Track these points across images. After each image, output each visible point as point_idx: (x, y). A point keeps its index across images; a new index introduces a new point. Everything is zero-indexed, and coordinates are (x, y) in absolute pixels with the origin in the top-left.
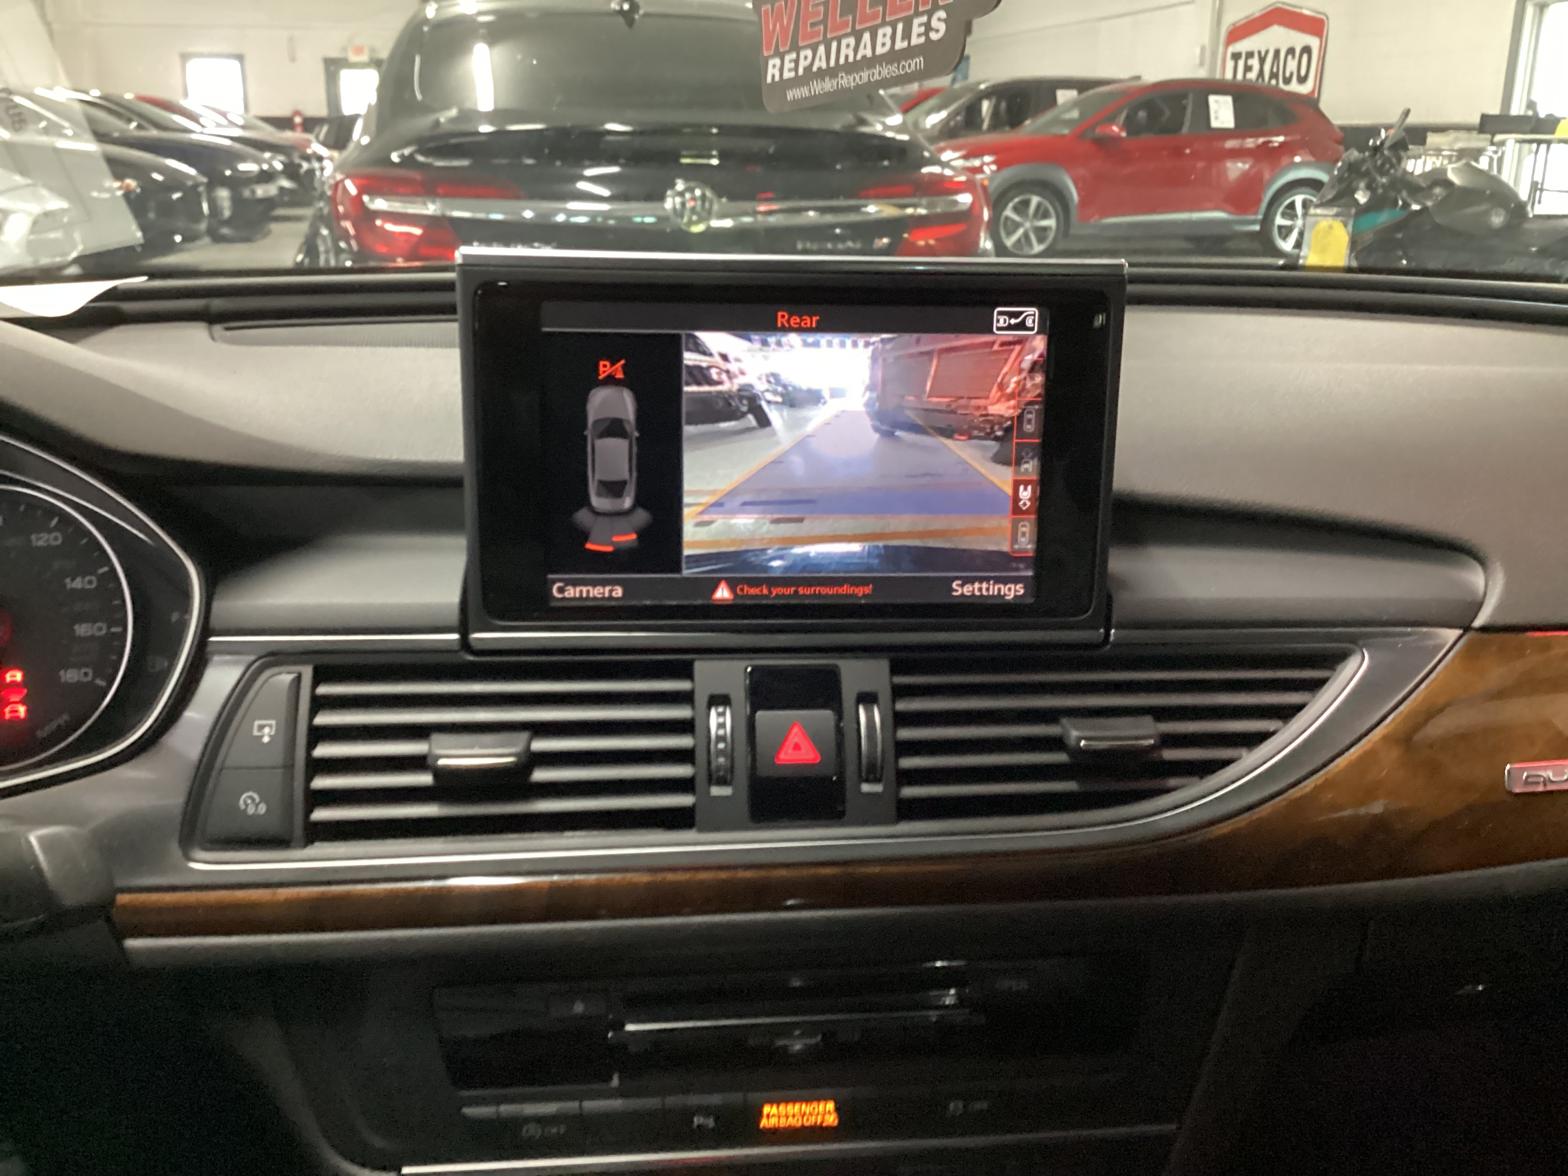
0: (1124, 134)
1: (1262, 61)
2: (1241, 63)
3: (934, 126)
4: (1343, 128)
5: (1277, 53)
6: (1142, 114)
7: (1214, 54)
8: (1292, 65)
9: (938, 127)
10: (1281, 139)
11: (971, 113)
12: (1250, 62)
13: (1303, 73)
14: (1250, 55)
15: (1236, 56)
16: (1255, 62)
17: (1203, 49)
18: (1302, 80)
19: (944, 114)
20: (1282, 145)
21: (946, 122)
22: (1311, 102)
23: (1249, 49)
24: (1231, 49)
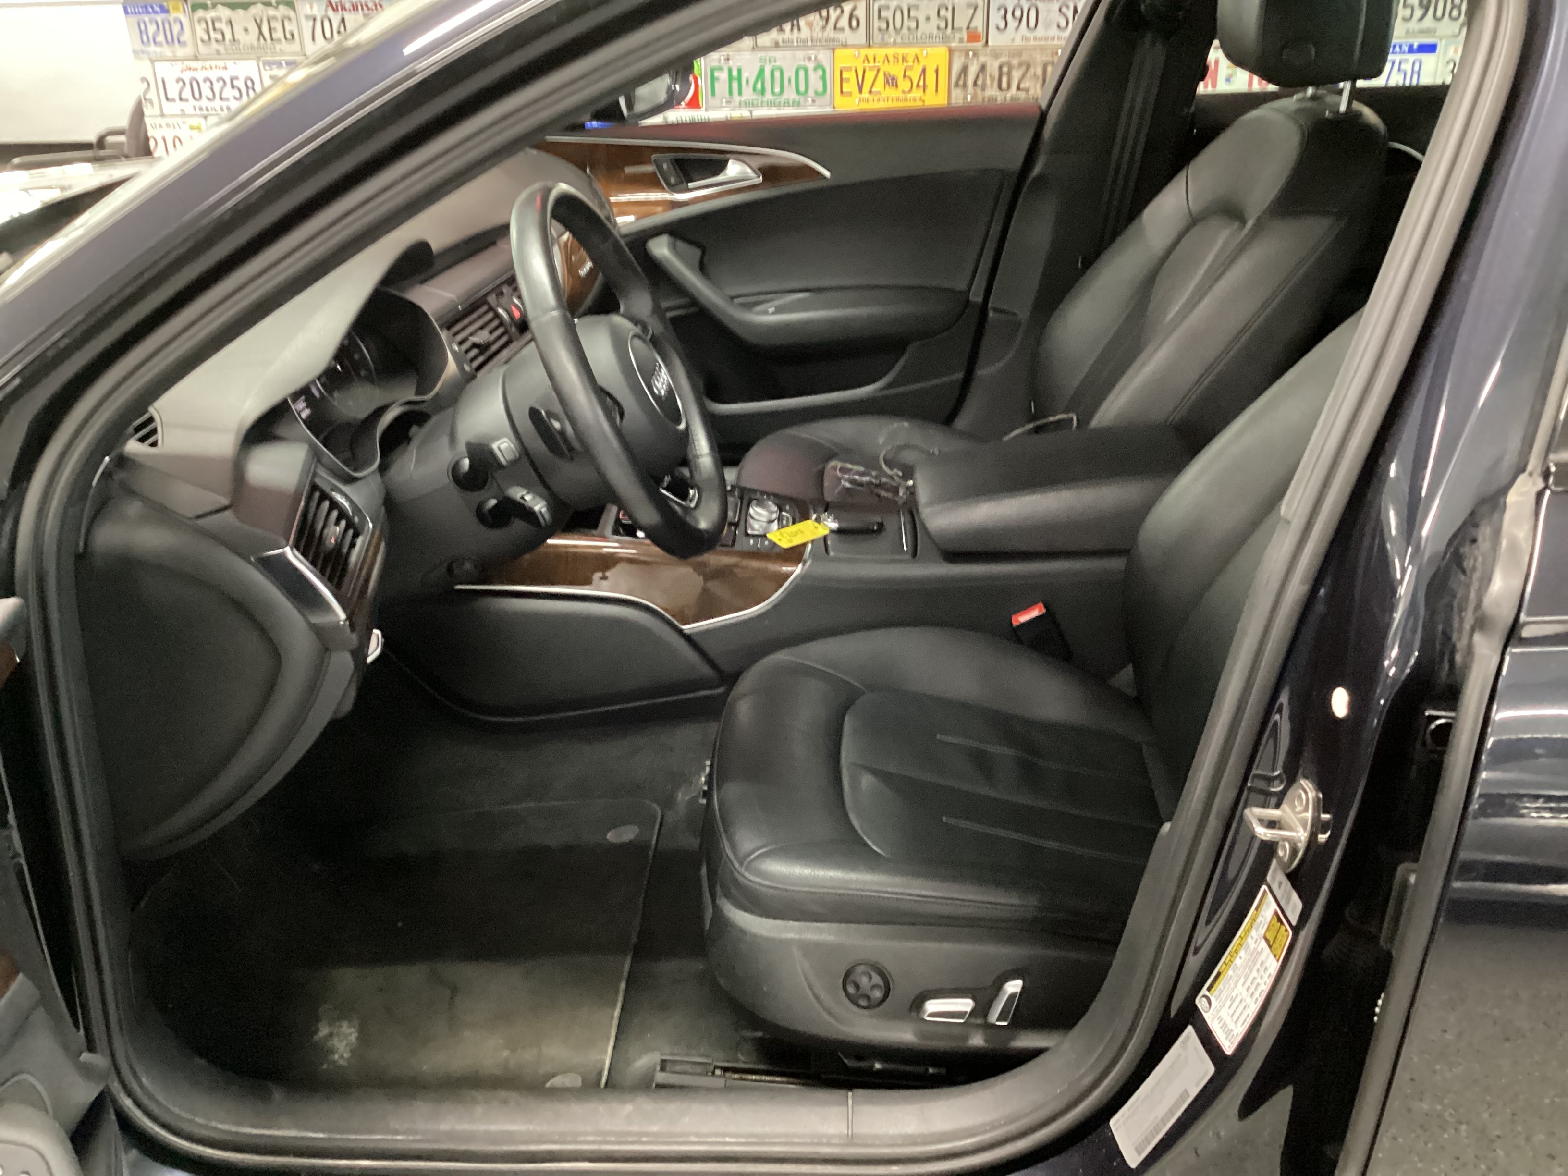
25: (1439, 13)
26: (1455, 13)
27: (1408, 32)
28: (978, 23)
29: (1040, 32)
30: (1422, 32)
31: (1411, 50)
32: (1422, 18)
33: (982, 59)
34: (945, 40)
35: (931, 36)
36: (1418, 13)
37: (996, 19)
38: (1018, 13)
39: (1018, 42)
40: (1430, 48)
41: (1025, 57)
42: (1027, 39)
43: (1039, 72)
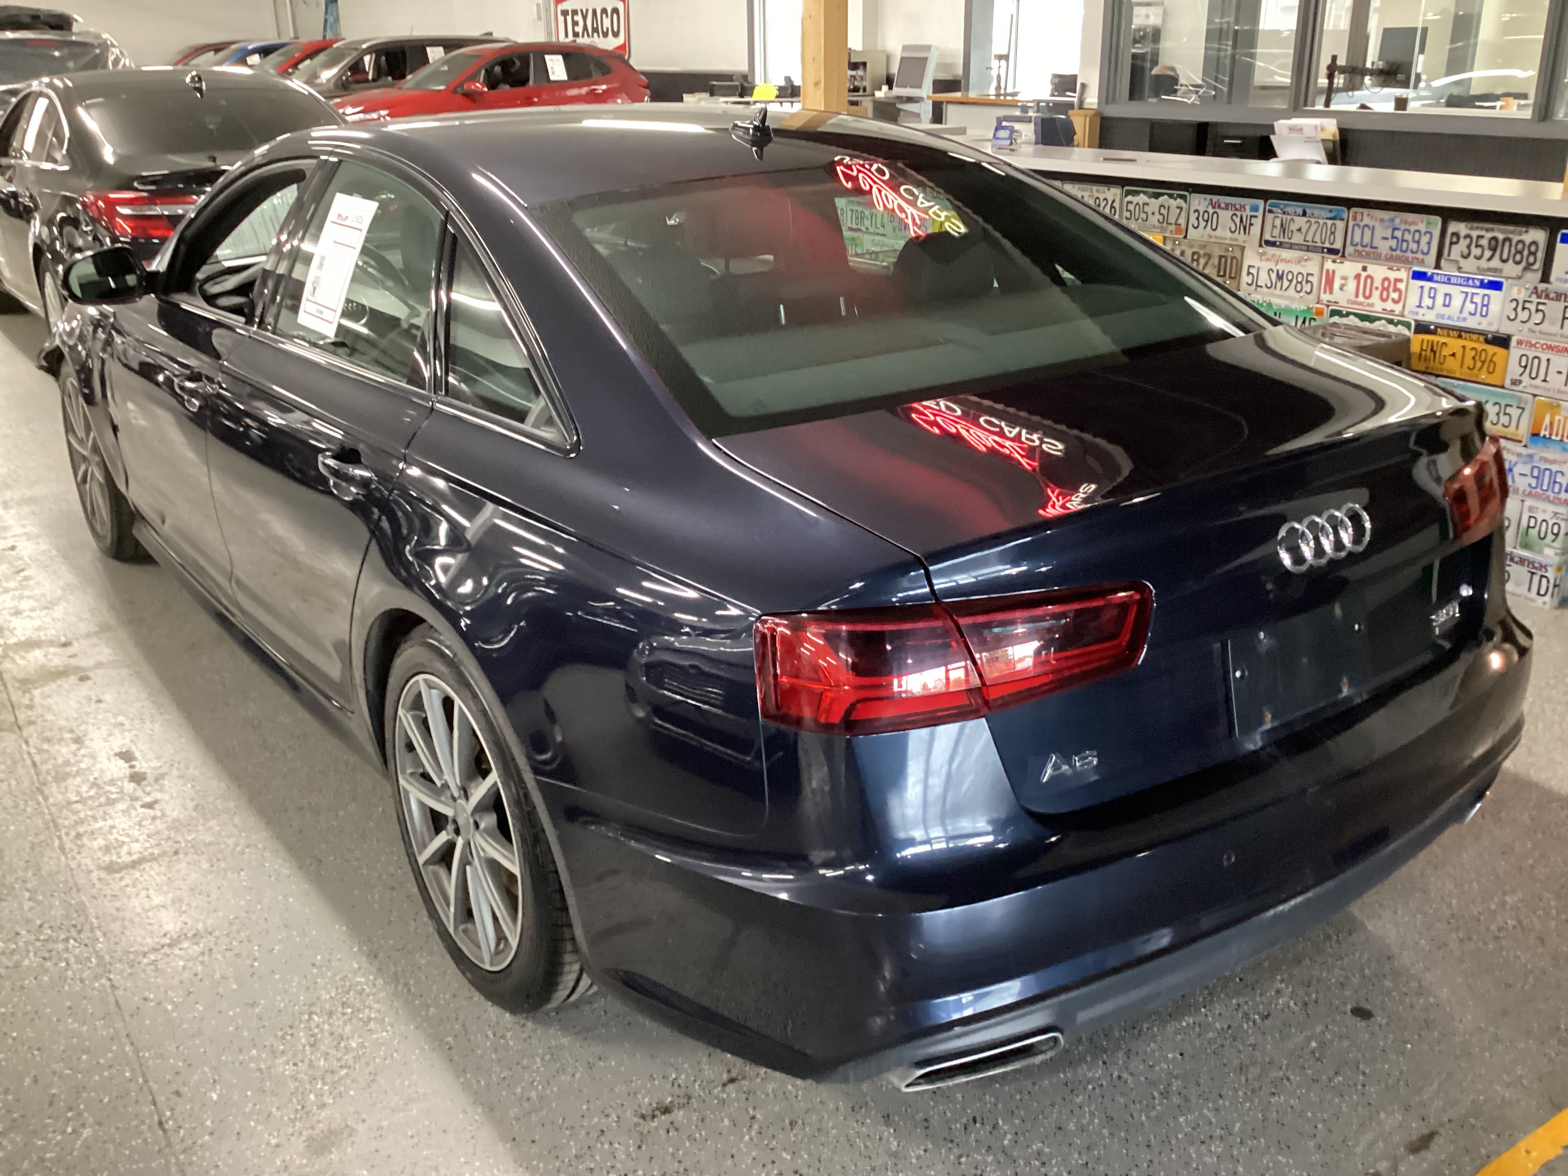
0: (486, 89)
1: (585, 18)
2: (569, 18)
3: (329, 80)
4: (646, 74)
5: (594, 12)
6: (498, 69)
7: (547, 11)
8: (607, 23)
9: (333, 81)
10: (604, 87)
11: (356, 68)
12: (576, 18)
13: (615, 29)
14: (575, 12)
15: (565, 13)
16: (579, 18)
17: (538, 5)
18: (616, 35)
19: (335, 71)
20: (604, 91)
21: (339, 77)
22: (620, 55)
23: (574, 8)
24: (560, 7)
25: (1505, 256)
26: (1518, 257)
27: (1478, 268)
28: (1182, 221)
29: (1219, 232)
30: (1489, 270)
31: (1483, 285)
32: (1490, 259)
33: (1183, 248)
34: (1163, 230)
35: (1154, 227)
36: (1488, 254)
37: (1193, 220)
38: (1206, 217)
39: (1206, 238)
40: (1496, 286)
41: (1208, 250)
42: (1211, 237)
43: (1216, 263)
